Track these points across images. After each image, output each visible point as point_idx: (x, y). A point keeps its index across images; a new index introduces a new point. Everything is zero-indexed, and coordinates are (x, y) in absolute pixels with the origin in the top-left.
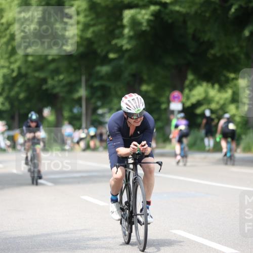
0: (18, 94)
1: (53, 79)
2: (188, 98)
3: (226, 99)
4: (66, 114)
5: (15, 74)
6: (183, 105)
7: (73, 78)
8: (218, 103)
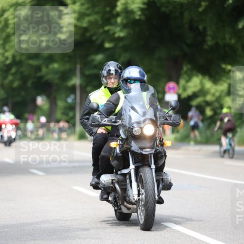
0: (12, 82)
1: (47, 67)
2: (185, 89)
3: (222, 91)
4: (61, 104)
5: (8, 62)
6: (179, 96)
7: (68, 66)
8: (213, 95)
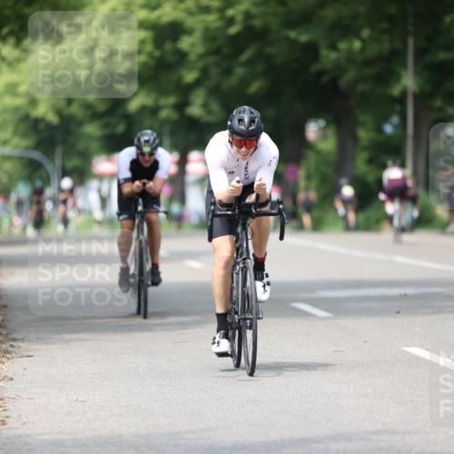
1: (333, 47)
5: (233, 30)
7: (385, 46)
